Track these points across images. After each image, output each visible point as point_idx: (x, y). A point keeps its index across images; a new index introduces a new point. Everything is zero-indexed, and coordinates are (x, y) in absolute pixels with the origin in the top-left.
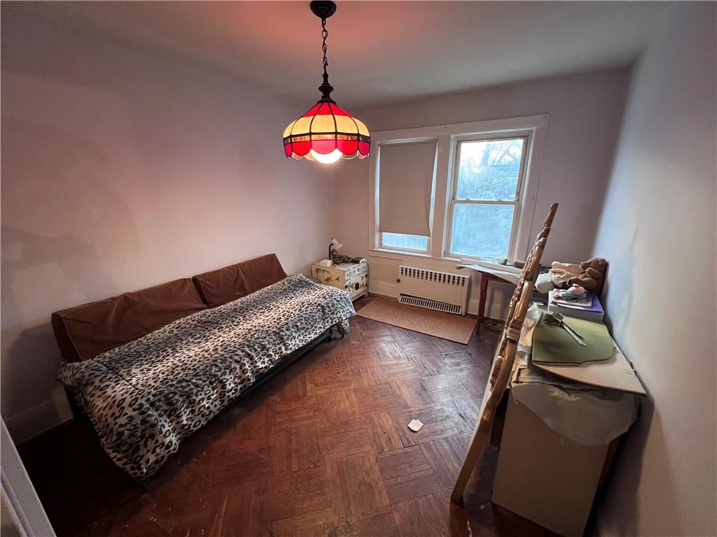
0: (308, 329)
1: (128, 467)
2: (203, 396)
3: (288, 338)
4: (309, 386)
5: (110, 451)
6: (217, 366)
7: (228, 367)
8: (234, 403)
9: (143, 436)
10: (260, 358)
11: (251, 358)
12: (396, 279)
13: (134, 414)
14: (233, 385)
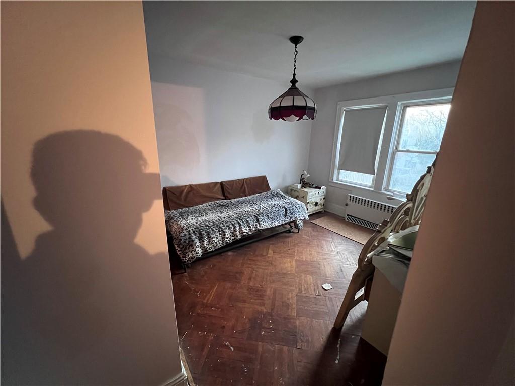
0: (274, 219)
1: (181, 256)
2: (214, 236)
3: (262, 221)
4: (270, 252)
5: (176, 246)
6: (223, 224)
7: (228, 226)
8: (228, 245)
9: (188, 244)
10: (245, 227)
11: (240, 225)
12: (346, 203)
13: (187, 233)
14: (229, 236)
